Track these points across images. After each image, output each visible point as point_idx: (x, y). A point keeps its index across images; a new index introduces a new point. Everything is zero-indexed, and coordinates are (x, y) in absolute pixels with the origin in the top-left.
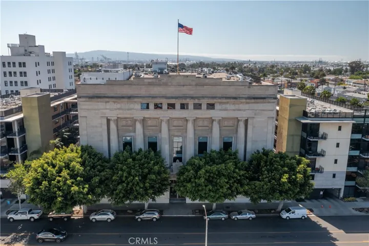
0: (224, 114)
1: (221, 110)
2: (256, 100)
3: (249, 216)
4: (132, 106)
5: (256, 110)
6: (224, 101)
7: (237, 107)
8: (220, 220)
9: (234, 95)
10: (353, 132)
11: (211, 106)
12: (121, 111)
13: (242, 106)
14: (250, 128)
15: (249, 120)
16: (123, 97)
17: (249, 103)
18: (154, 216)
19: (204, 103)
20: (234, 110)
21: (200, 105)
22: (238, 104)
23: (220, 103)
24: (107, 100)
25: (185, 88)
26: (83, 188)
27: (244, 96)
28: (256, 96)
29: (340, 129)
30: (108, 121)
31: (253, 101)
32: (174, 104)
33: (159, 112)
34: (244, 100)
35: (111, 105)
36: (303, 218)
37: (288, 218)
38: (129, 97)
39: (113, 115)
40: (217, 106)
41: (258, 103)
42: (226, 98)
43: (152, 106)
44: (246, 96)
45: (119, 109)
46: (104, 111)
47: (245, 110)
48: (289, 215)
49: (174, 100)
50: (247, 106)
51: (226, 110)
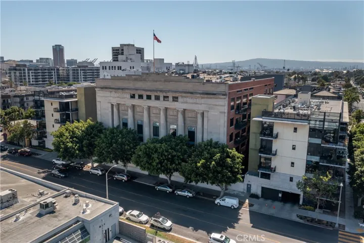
0: (185, 106)
1: (182, 103)
2: (209, 96)
3: (187, 194)
4: (125, 96)
5: (210, 104)
6: (184, 95)
7: (194, 101)
8: (165, 192)
9: (191, 90)
10: (310, 136)
11: (175, 99)
12: (119, 99)
13: (198, 101)
14: (205, 119)
15: (205, 113)
16: (119, 89)
17: (204, 98)
18: (123, 178)
19: (170, 95)
20: (192, 103)
21: (168, 97)
22: (196, 99)
23: (182, 97)
24: (110, 90)
25: (158, 83)
26: (75, 146)
27: (200, 92)
28: (209, 92)
29: (295, 130)
30: (112, 105)
31: (206, 96)
32: (151, 96)
33: (141, 101)
34: (199, 95)
35: (113, 94)
36: (233, 207)
37: (219, 204)
38: (122, 89)
39: (114, 102)
40: (180, 99)
41: (211, 98)
42: (185, 92)
43: (137, 96)
44: (201, 92)
45: (118, 97)
46: (110, 98)
47: (201, 104)
48: (220, 202)
49: (149, 92)
50: (203, 101)
51: (186, 103)
